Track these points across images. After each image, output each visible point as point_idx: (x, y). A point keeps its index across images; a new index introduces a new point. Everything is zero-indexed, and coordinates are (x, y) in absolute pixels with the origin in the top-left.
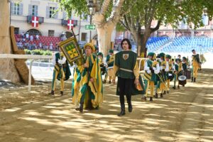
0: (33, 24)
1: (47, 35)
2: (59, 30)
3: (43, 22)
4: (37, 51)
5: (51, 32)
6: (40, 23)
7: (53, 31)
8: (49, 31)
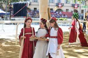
0: (59, 7)
1: (65, 11)
2: (71, 9)
3: (63, 6)
4: (61, 18)
5: (67, 10)
6: (62, 6)
7: (68, 10)
8: (66, 9)
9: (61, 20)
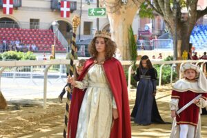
1: (28, 27)
2: (48, 20)
3: (20, 6)
4: (11, 53)
5: (34, 22)
6: (16, 8)
7: (37, 21)
8: (32, 20)
9: (14, 58)
